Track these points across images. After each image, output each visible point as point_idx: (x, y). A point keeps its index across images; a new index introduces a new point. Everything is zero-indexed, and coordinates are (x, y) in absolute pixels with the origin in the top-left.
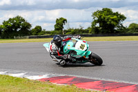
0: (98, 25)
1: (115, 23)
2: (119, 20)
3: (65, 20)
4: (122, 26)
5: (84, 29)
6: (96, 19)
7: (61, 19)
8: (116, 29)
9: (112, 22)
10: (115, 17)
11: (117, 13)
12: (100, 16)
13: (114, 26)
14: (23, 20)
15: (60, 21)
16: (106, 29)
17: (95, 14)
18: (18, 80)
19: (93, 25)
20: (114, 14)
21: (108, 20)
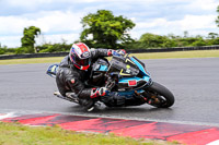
0: (90, 37)
1: (117, 34)
2: (124, 29)
3: (38, 30)
4: (129, 39)
6: (88, 27)
7: (31, 28)
8: (119, 42)
9: (113, 32)
10: (118, 23)
11: (121, 17)
12: (94, 23)
13: (115, 38)
15: (30, 32)
16: (103, 42)
17: (85, 20)
19: (82, 38)
20: (116, 19)
21: (106, 28)
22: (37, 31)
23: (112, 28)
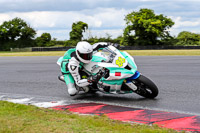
0: (133, 33)
1: (157, 31)
2: (164, 27)
3: (86, 25)
4: (168, 36)
5: (113, 38)
6: (131, 24)
7: (79, 23)
8: (159, 39)
9: (154, 30)
10: (158, 22)
11: (161, 16)
12: (137, 21)
13: (155, 35)
14: (25, 24)
15: (78, 27)
16: (144, 38)
17: (129, 17)
18: (21, 107)
19: (126, 33)
20: (157, 18)
21: (147, 26)
22: (84, 26)
23: (154, 26)
